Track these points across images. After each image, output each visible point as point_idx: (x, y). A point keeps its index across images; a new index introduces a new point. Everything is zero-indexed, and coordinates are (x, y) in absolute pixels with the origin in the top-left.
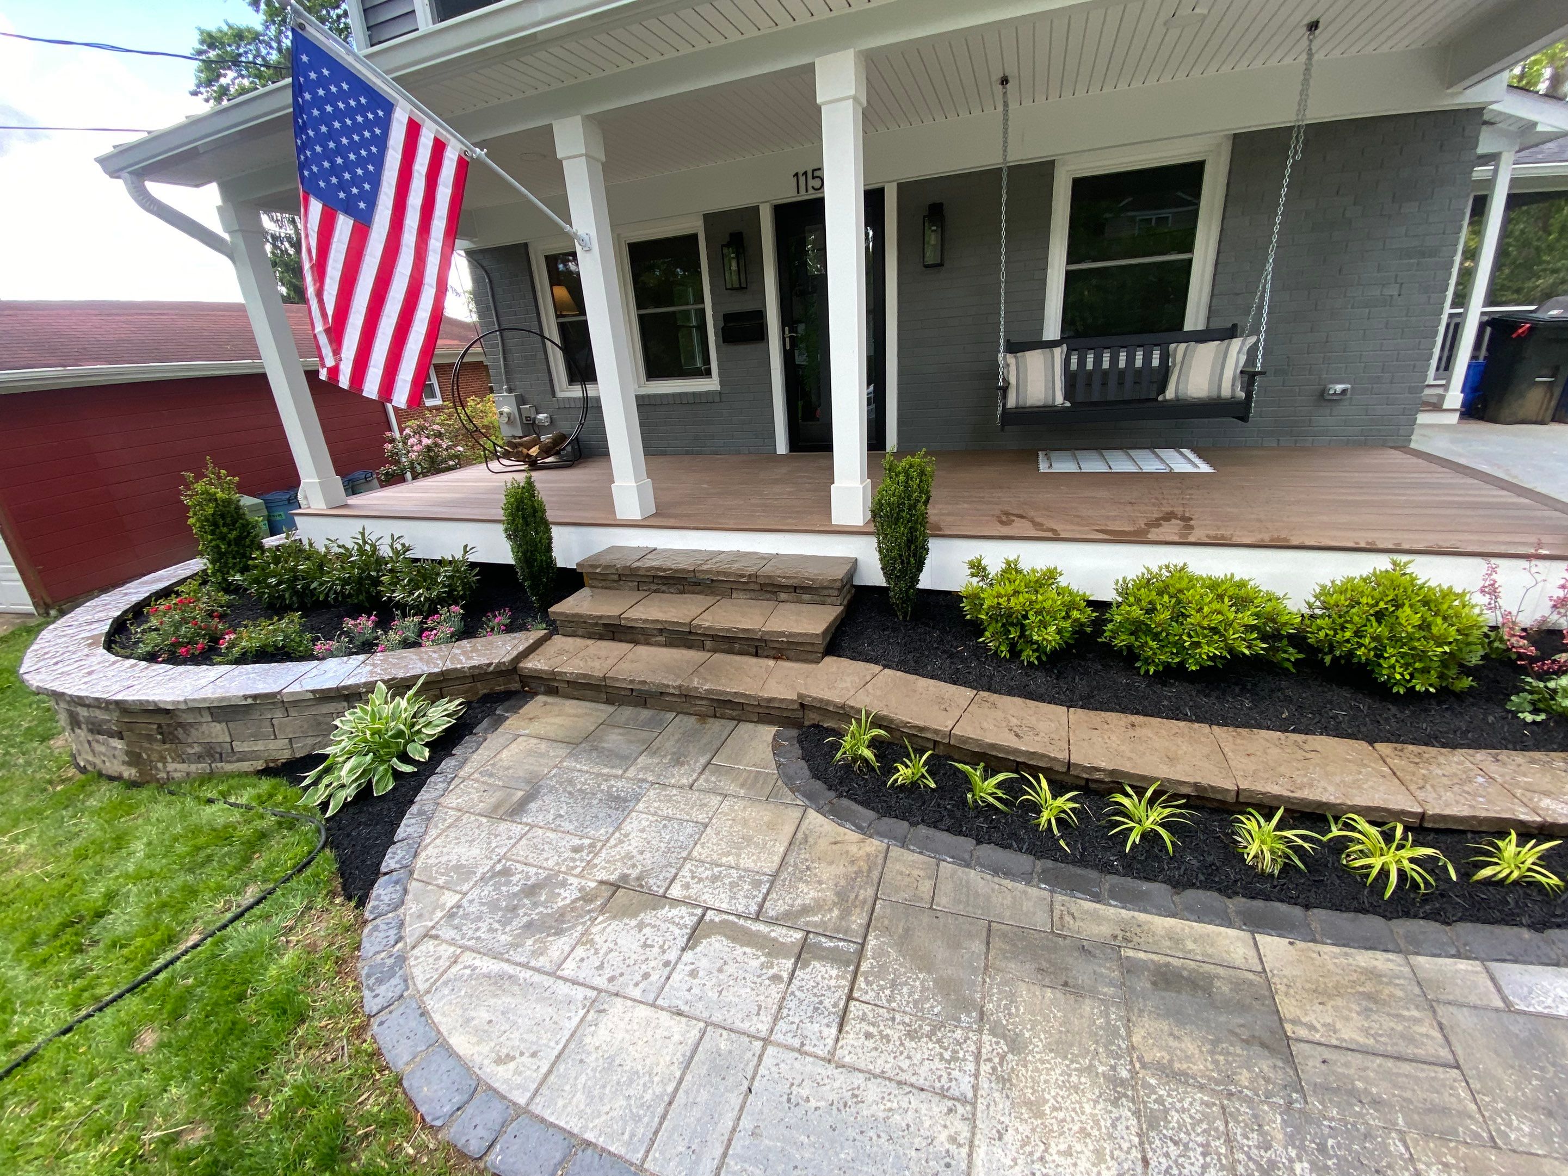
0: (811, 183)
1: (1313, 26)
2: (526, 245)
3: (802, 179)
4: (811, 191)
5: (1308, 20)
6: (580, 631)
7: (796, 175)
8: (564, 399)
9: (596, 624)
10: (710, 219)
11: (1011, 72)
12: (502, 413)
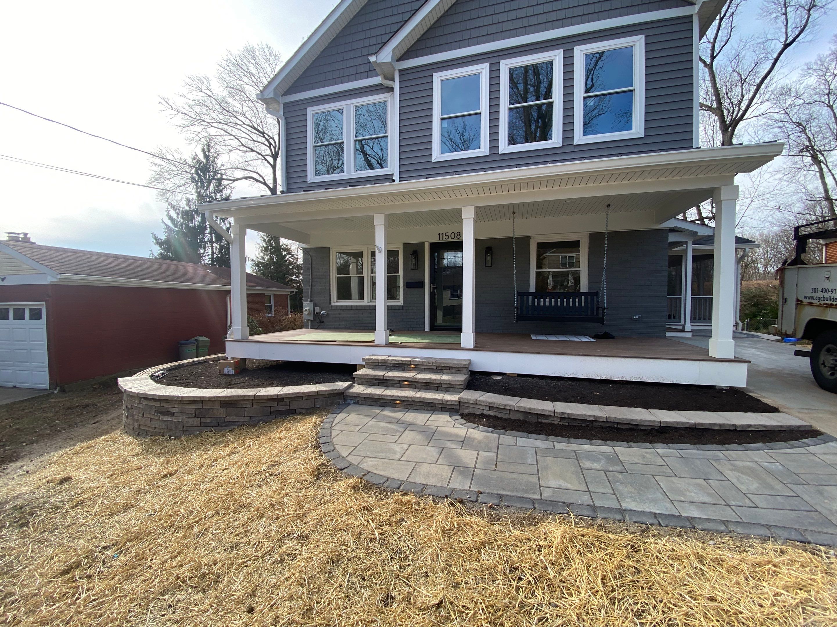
0: (445, 237)
1: (609, 206)
2: (329, 248)
3: (441, 236)
4: (444, 239)
5: (608, 203)
6: (365, 383)
7: (439, 234)
8: (334, 306)
9: (372, 379)
10: (405, 246)
11: (516, 211)
12: (306, 310)
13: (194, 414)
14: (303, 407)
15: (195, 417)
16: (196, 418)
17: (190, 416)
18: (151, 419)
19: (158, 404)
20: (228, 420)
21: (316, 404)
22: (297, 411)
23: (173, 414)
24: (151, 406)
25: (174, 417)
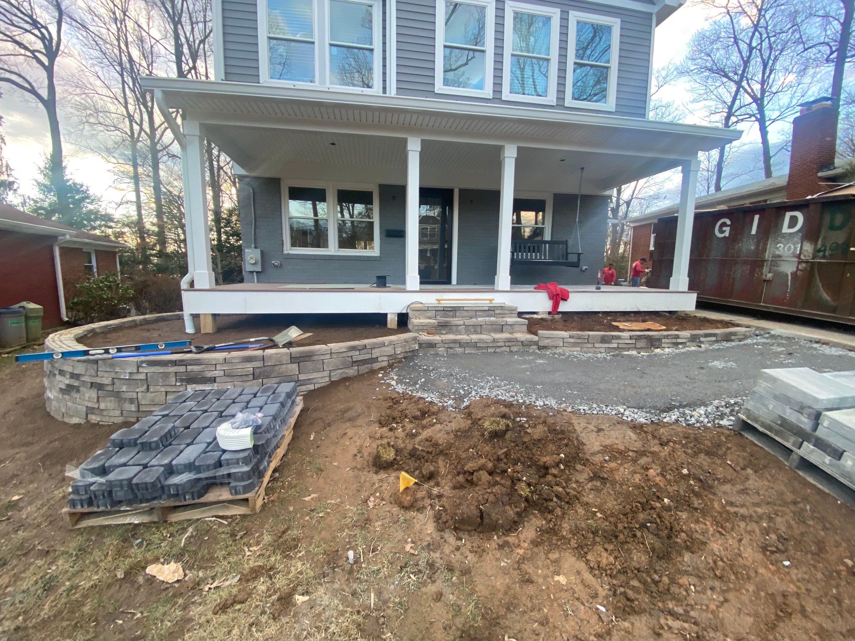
1: (582, 169)
2: (279, 180)
8: (288, 255)
10: (381, 187)
12: (251, 258)
13: (251, 376)
14: (385, 354)
15: (254, 379)
16: (255, 381)
17: (246, 378)
18: (166, 392)
19: (182, 369)
20: (302, 377)
21: (397, 349)
22: (379, 359)
23: (213, 380)
24: (166, 375)
25: (216, 384)
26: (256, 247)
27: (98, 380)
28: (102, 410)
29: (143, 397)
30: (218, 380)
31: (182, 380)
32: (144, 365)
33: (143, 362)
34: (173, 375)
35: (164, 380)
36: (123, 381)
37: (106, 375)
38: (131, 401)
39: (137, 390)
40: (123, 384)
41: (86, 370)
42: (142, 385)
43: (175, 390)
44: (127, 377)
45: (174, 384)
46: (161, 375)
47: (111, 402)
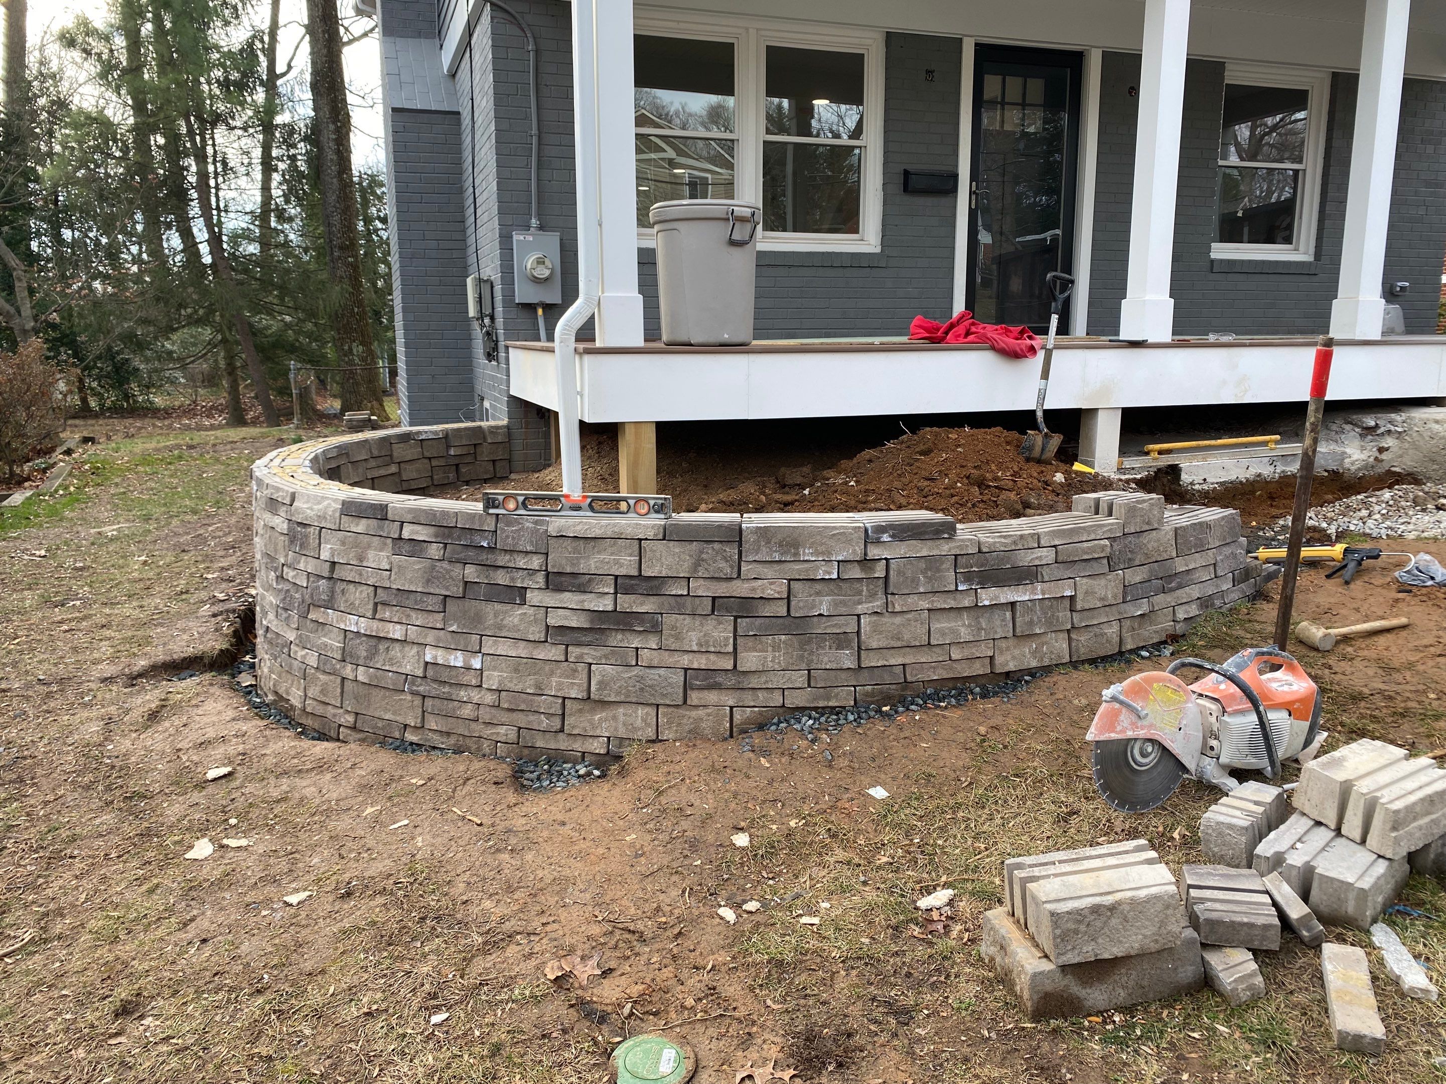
13: (1106, 563)
15: (1110, 569)
16: (1114, 574)
17: (1096, 568)
18: (934, 612)
19: (971, 545)
23: (1034, 574)
24: (934, 564)
26: (541, 228)
27: (740, 589)
28: (745, 673)
29: (876, 629)
30: (1046, 572)
31: (968, 578)
32: (885, 538)
33: (881, 529)
34: (949, 564)
35: (930, 579)
36: (818, 586)
37: (768, 572)
38: (840, 640)
39: (860, 609)
40: (818, 594)
41: (696, 565)
42: (872, 596)
43: (953, 604)
44: (835, 576)
45: (953, 588)
46: (922, 565)
47: (776, 648)
